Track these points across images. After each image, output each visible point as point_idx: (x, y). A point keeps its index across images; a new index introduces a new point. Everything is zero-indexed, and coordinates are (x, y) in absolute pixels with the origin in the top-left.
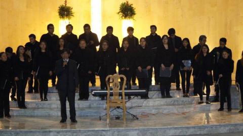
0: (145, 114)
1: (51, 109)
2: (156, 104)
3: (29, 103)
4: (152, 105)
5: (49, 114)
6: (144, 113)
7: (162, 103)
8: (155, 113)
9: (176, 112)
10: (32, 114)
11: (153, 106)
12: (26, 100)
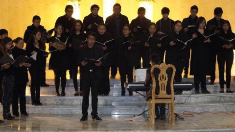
0: (188, 113)
1: (72, 105)
2: (200, 100)
3: (45, 98)
4: (194, 101)
5: (72, 112)
6: (186, 111)
7: (206, 99)
8: (199, 112)
9: (225, 110)
10: (52, 112)
11: (196, 103)
12: (41, 95)
